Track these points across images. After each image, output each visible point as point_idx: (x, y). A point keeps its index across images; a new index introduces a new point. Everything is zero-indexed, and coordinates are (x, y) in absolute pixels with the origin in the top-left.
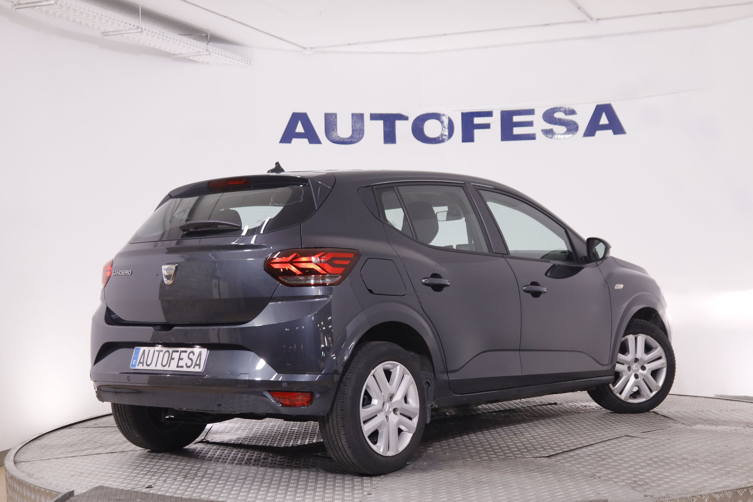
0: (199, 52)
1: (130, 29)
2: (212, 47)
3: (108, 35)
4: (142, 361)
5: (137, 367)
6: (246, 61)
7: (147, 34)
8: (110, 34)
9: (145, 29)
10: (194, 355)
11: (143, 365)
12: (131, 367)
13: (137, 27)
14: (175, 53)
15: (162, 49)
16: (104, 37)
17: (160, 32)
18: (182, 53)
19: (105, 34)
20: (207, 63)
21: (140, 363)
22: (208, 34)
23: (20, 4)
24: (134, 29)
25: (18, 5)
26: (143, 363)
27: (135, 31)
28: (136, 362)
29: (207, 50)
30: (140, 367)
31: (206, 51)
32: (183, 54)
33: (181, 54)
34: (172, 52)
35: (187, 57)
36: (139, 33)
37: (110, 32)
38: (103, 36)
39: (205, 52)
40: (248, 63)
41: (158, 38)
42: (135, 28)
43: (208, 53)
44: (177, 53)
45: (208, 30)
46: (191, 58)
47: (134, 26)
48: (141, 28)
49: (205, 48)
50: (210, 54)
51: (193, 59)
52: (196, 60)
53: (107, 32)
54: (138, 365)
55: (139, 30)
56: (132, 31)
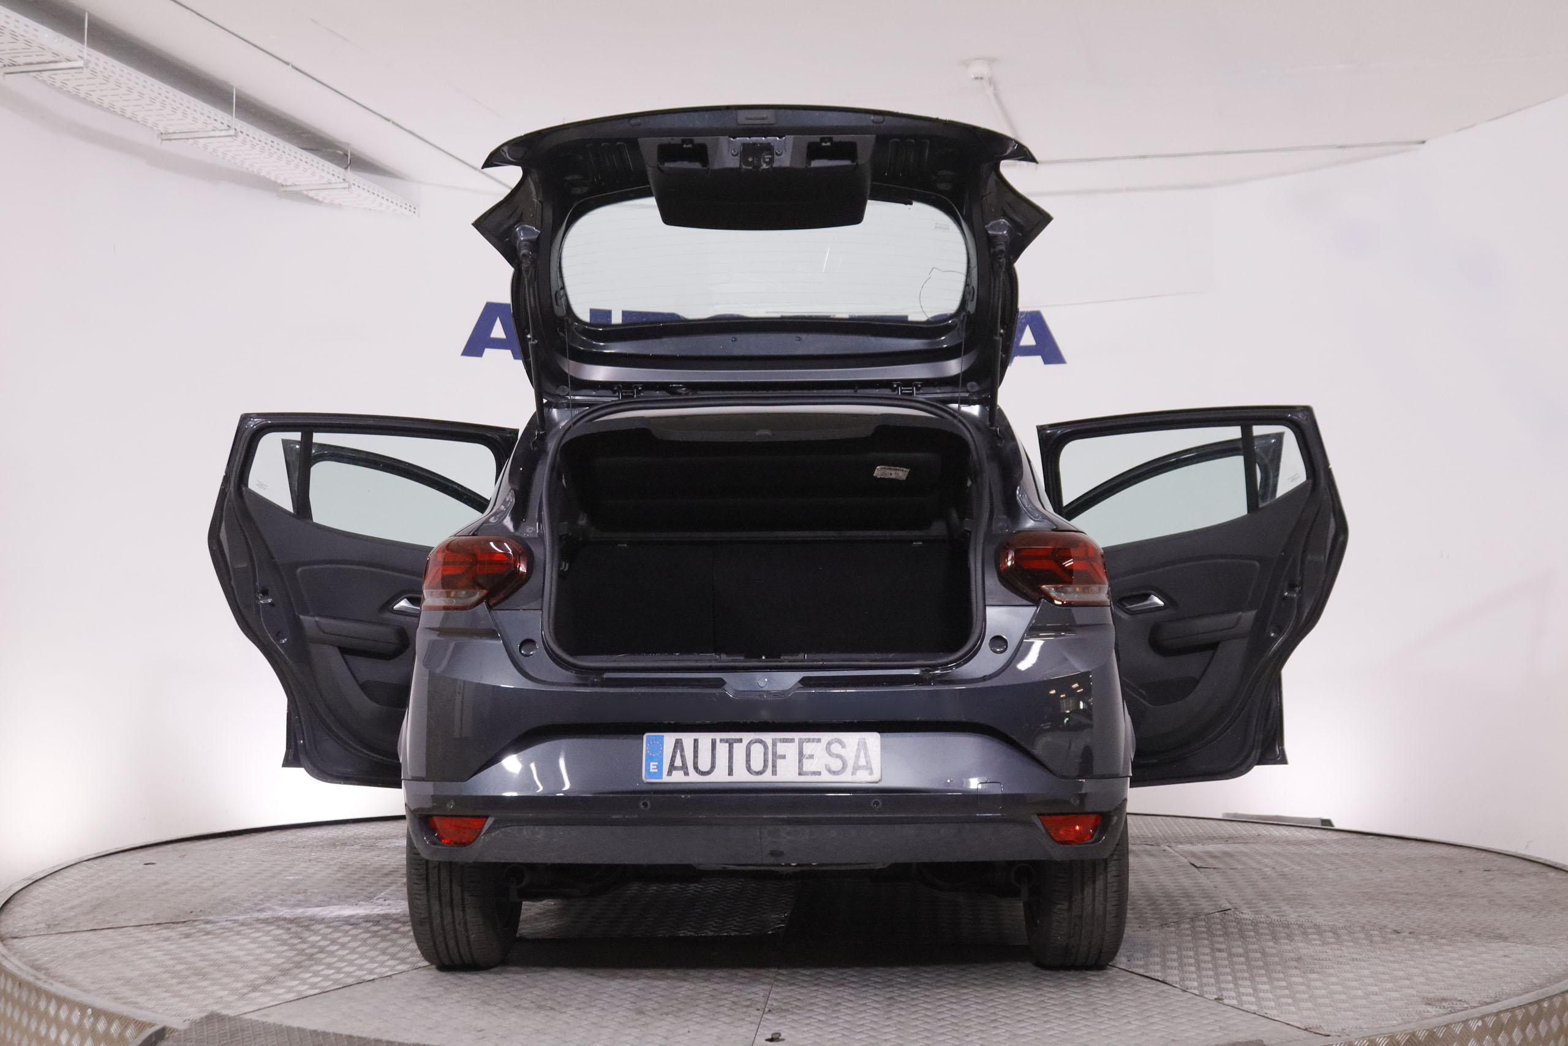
0: (330, 183)
1: (214, 130)
2: (352, 176)
3: (170, 140)
4: (678, 762)
5: (666, 779)
6: (408, 207)
7: (244, 142)
8: (175, 136)
9: (242, 132)
10: (844, 746)
11: (686, 774)
12: (646, 778)
13: (228, 126)
14: (284, 184)
15: (263, 173)
16: (164, 142)
17: (267, 139)
18: (297, 183)
19: (165, 137)
20: (340, 206)
21: (672, 767)
22: (347, 151)
23: (15, 65)
24: (221, 130)
25: (9, 66)
26: (684, 768)
27: (224, 133)
28: (660, 767)
29: (344, 180)
30: (678, 777)
31: (342, 181)
32: (299, 185)
33: (295, 185)
34: (280, 181)
35: (305, 193)
36: (230, 139)
37: (174, 133)
38: (160, 140)
39: (340, 183)
40: (412, 209)
41: (262, 150)
42: (223, 128)
43: (346, 185)
44: (289, 183)
45: (348, 144)
46: (311, 194)
47: (222, 123)
48: (235, 129)
49: (342, 177)
50: (350, 187)
51: (315, 197)
52: (320, 199)
53: (169, 133)
54: (670, 773)
55: (232, 132)
56: (218, 133)
